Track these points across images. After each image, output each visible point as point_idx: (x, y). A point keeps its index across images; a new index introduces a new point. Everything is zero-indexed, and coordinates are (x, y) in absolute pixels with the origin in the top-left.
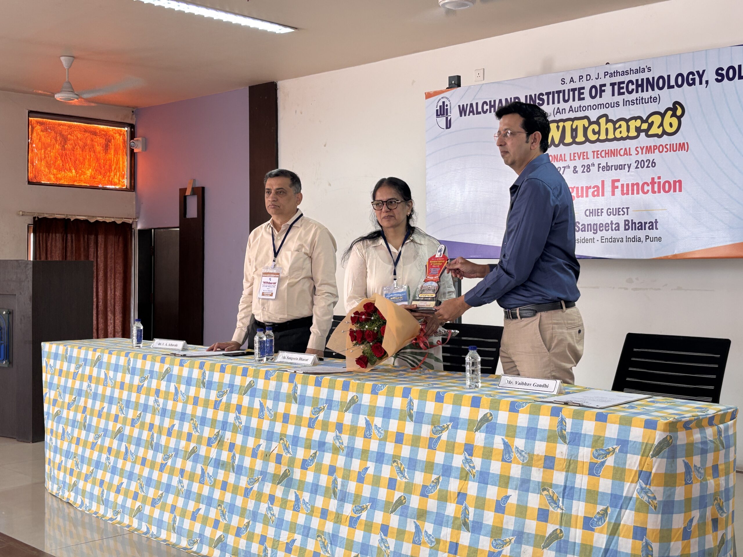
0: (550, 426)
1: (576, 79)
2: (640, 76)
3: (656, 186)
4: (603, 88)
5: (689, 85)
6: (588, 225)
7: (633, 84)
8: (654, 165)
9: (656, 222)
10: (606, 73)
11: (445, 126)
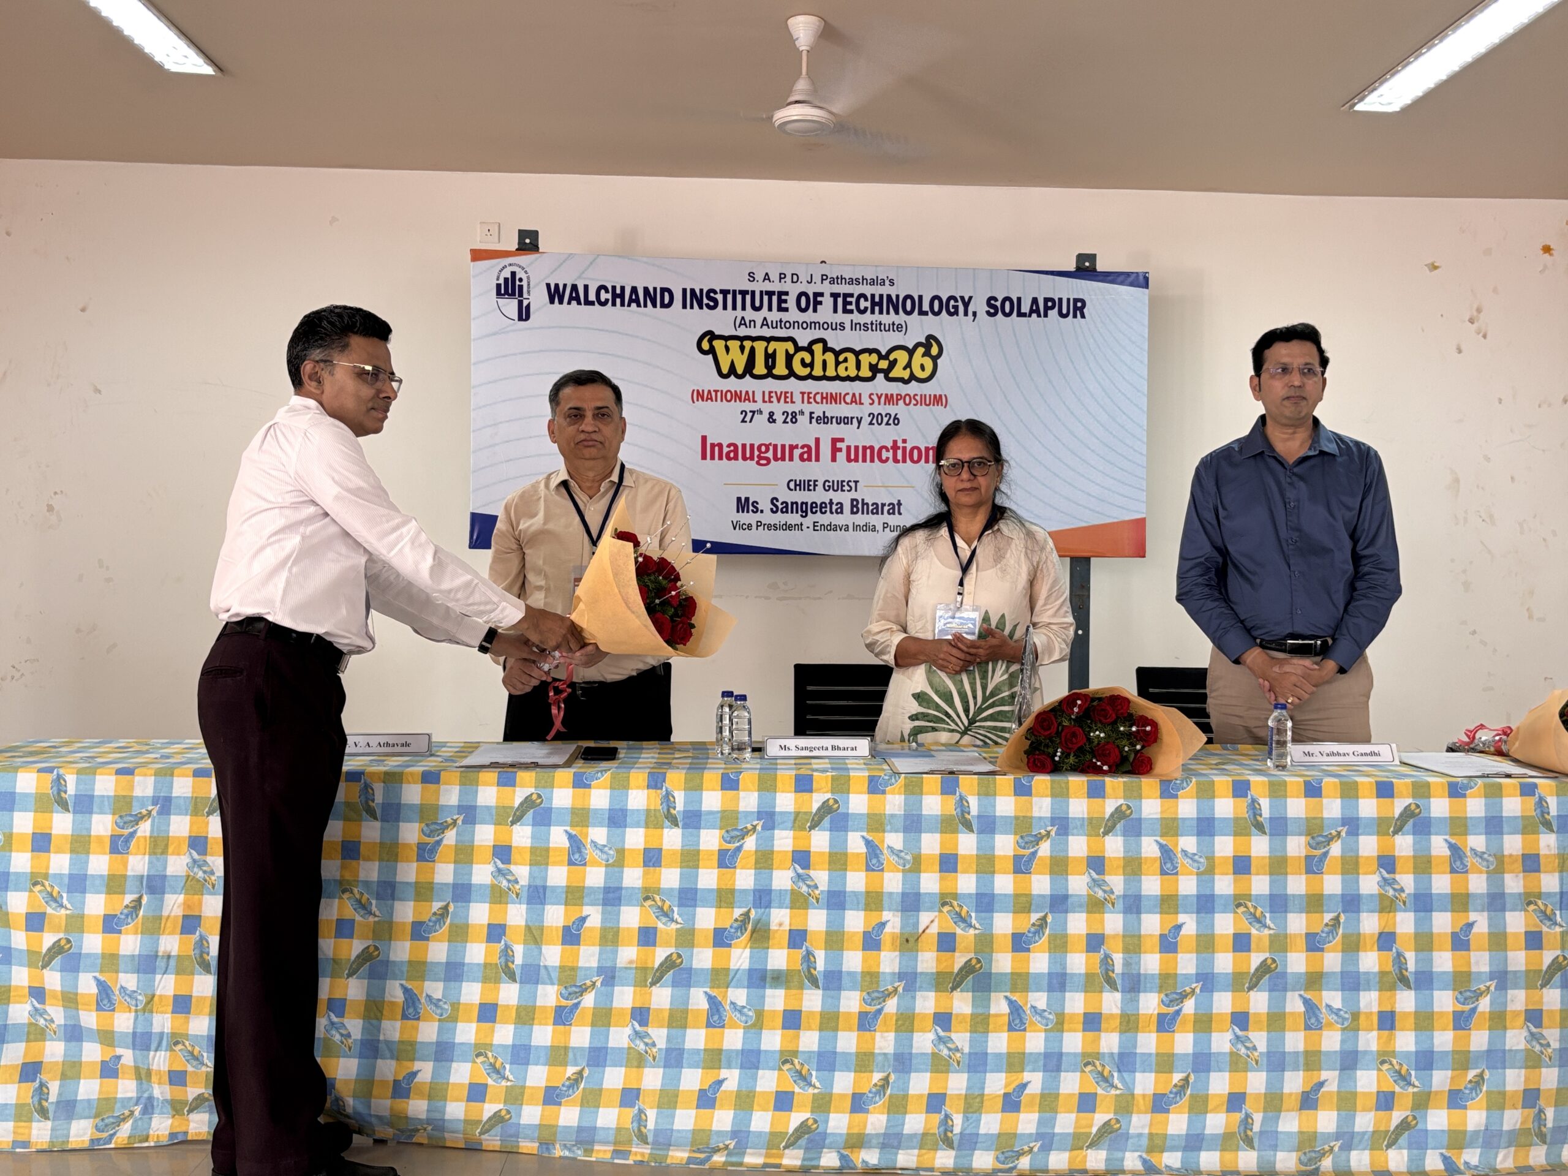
0: (1523, 810)
1: (774, 276)
2: (878, 290)
3: (900, 453)
4: (819, 299)
5: (950, 314)
6: (792, 503)
7: (866, 300)
8: (896, 421)
9: (899, 504)
10: (824, 277)
11: (516, 316)
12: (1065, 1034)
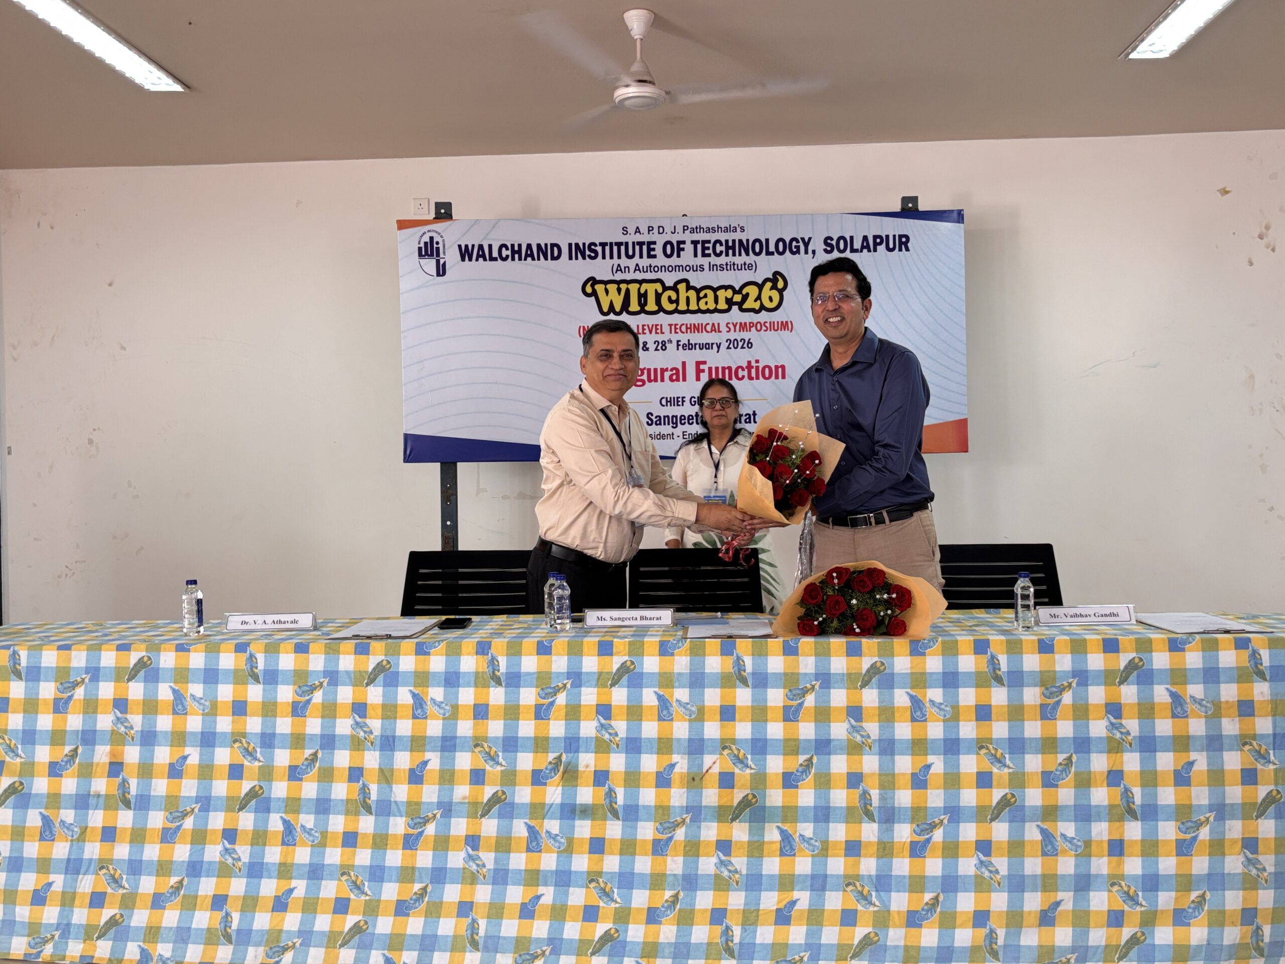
0: (1238, 662)
1: (644, 229)
2: (731, 236)
5: (793, 253)
8: (750, 344)
9: (754, 414)
10: (685, 228)
11: (434, 273)
12: (829, 859)
